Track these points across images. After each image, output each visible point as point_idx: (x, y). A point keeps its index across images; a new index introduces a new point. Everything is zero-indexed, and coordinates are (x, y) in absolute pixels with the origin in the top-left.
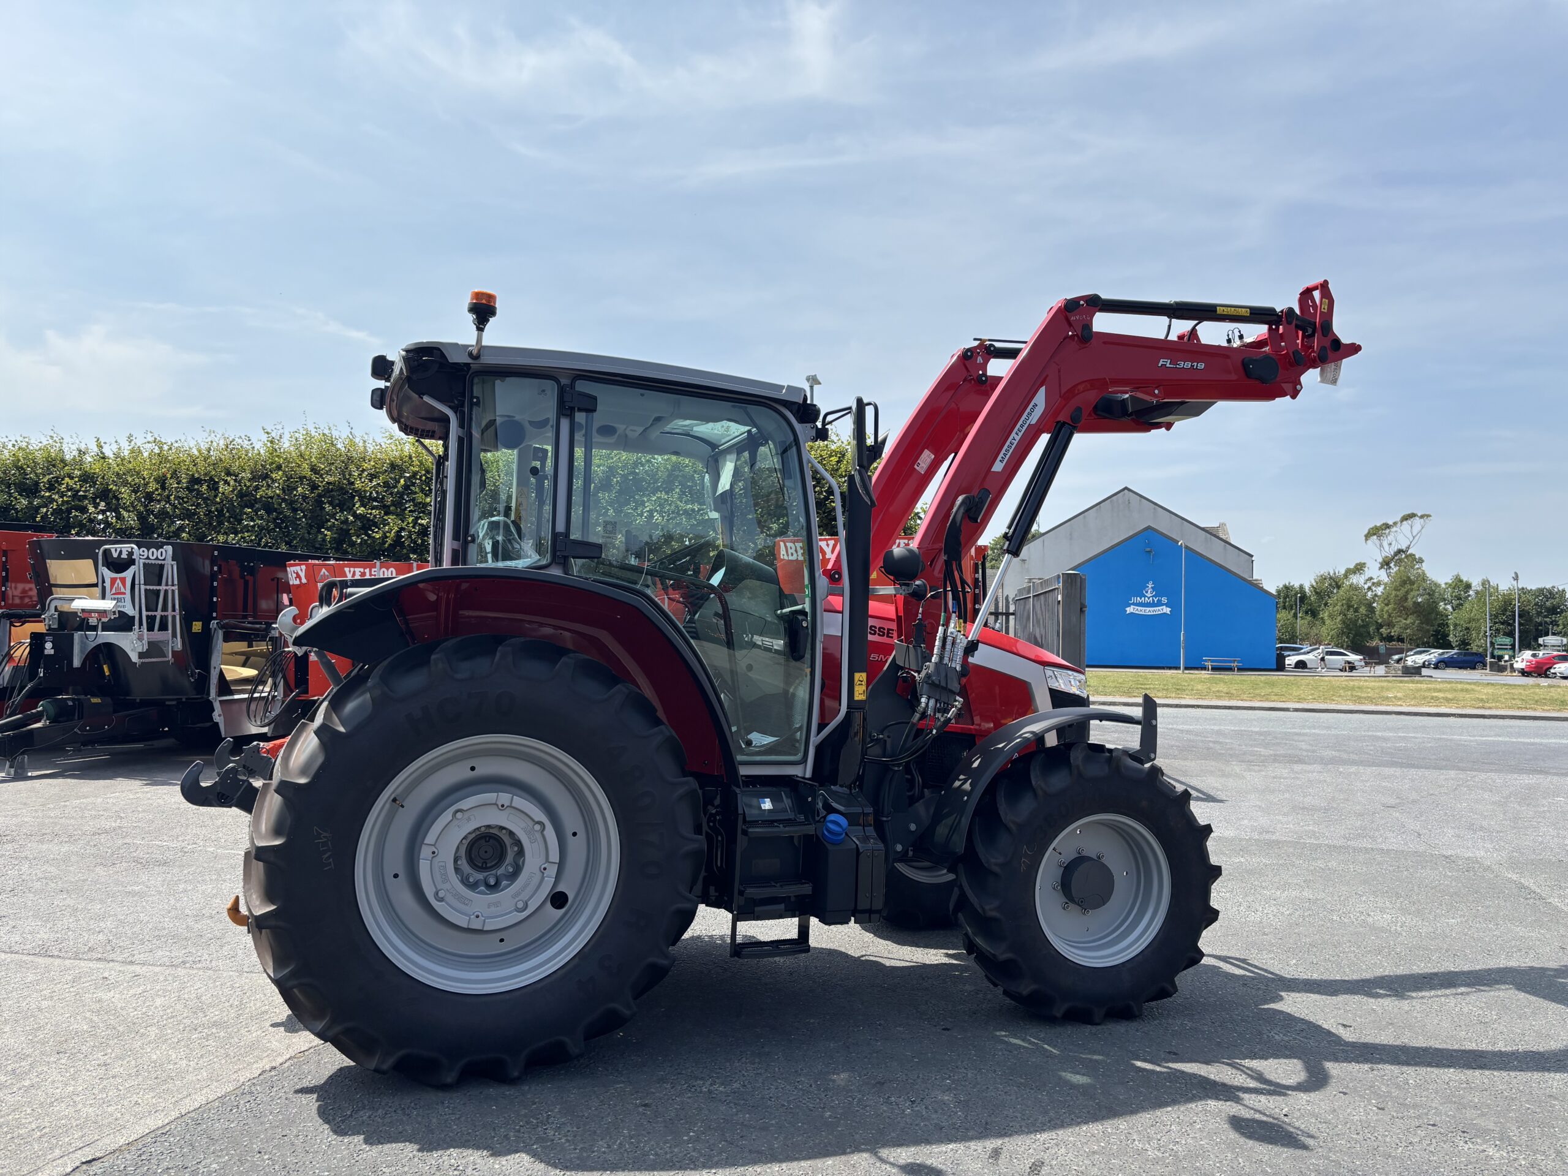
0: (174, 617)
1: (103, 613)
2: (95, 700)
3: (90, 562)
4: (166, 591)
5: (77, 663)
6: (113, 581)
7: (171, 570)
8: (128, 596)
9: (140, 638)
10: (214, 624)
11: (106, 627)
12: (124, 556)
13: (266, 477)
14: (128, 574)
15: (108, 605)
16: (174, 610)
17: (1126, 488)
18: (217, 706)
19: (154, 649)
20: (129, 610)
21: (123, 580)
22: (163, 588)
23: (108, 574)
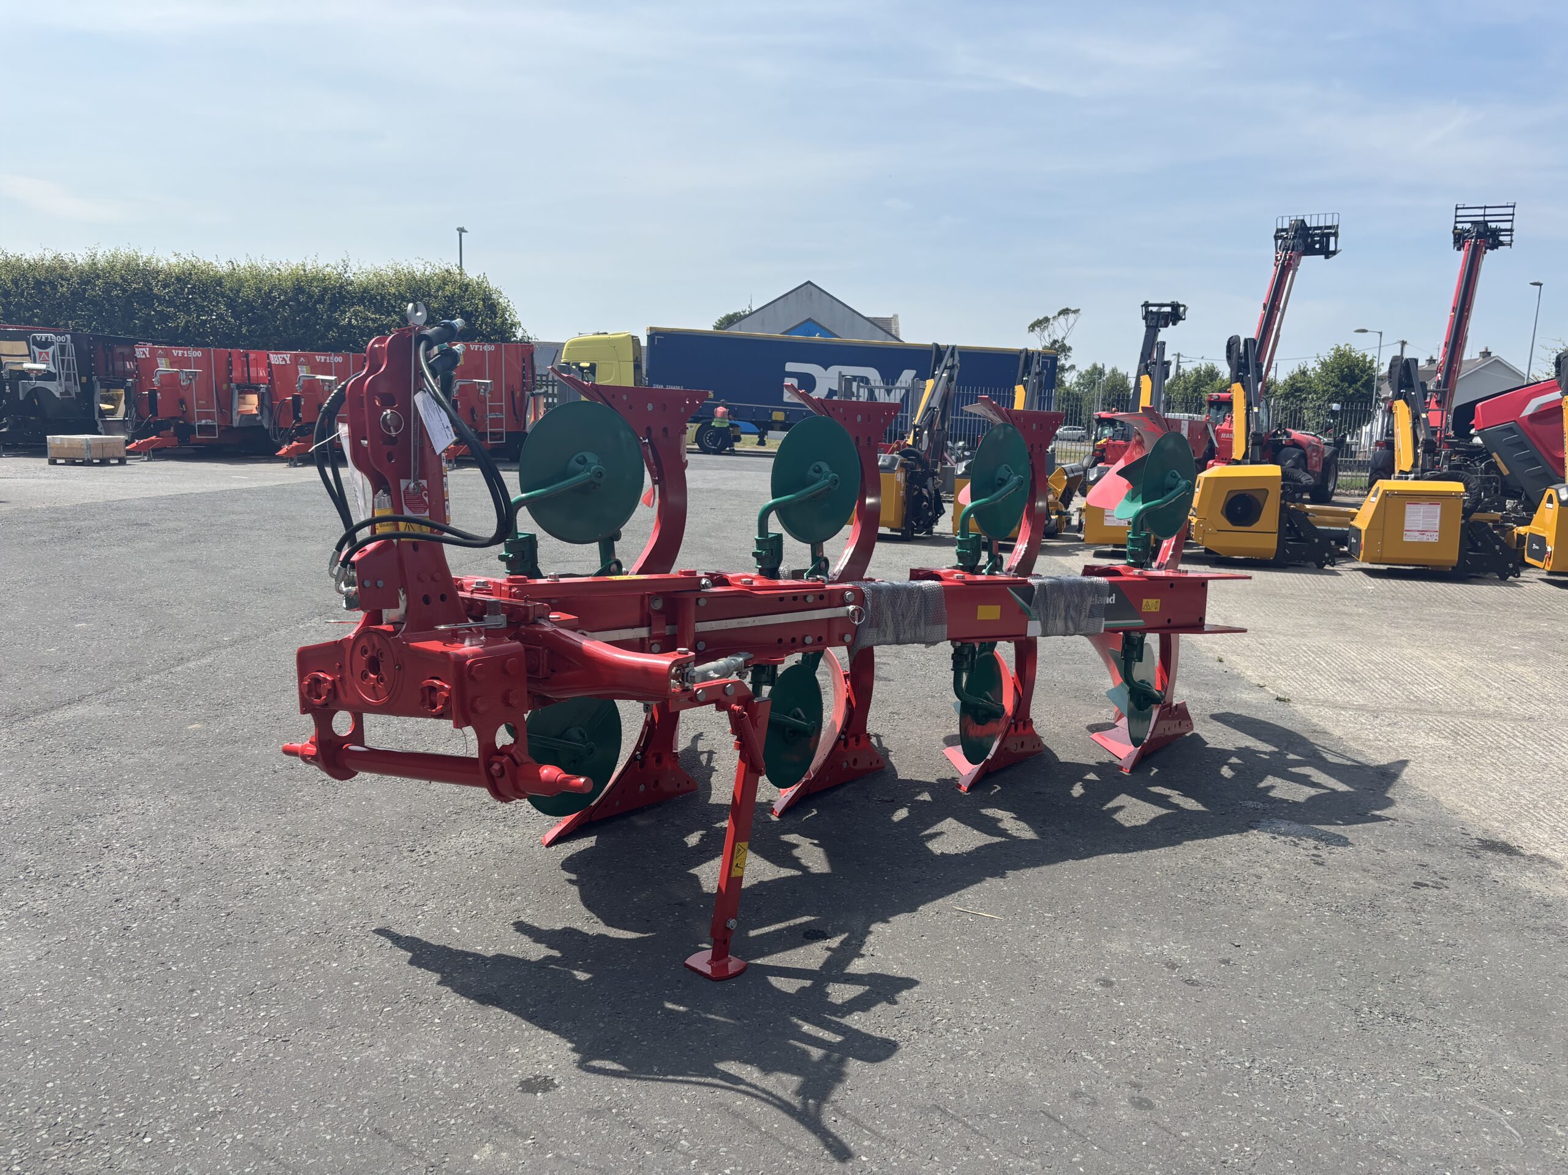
0: (74, 374)
1: (39, 370)
2: (32, 418)
3: (24, 343)
4: (69, 360)
5: (21, 398)
6: (40, 354)
7: (71, 347)
8: (51, 362)
9: (60, 385)
10: (94, 378)
11: (37, 378)
12: (43, 340)
13: (88, 282)
14: (50, 350)
15: (43, 367)
16: (74, 370)
17: (809, 282)
18: (100, 423)
19: (67, 392)
20: (52, 369)
21: (47, 354)
22: (66, 358)
23: (37, 350)
